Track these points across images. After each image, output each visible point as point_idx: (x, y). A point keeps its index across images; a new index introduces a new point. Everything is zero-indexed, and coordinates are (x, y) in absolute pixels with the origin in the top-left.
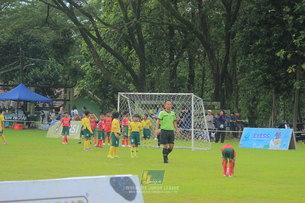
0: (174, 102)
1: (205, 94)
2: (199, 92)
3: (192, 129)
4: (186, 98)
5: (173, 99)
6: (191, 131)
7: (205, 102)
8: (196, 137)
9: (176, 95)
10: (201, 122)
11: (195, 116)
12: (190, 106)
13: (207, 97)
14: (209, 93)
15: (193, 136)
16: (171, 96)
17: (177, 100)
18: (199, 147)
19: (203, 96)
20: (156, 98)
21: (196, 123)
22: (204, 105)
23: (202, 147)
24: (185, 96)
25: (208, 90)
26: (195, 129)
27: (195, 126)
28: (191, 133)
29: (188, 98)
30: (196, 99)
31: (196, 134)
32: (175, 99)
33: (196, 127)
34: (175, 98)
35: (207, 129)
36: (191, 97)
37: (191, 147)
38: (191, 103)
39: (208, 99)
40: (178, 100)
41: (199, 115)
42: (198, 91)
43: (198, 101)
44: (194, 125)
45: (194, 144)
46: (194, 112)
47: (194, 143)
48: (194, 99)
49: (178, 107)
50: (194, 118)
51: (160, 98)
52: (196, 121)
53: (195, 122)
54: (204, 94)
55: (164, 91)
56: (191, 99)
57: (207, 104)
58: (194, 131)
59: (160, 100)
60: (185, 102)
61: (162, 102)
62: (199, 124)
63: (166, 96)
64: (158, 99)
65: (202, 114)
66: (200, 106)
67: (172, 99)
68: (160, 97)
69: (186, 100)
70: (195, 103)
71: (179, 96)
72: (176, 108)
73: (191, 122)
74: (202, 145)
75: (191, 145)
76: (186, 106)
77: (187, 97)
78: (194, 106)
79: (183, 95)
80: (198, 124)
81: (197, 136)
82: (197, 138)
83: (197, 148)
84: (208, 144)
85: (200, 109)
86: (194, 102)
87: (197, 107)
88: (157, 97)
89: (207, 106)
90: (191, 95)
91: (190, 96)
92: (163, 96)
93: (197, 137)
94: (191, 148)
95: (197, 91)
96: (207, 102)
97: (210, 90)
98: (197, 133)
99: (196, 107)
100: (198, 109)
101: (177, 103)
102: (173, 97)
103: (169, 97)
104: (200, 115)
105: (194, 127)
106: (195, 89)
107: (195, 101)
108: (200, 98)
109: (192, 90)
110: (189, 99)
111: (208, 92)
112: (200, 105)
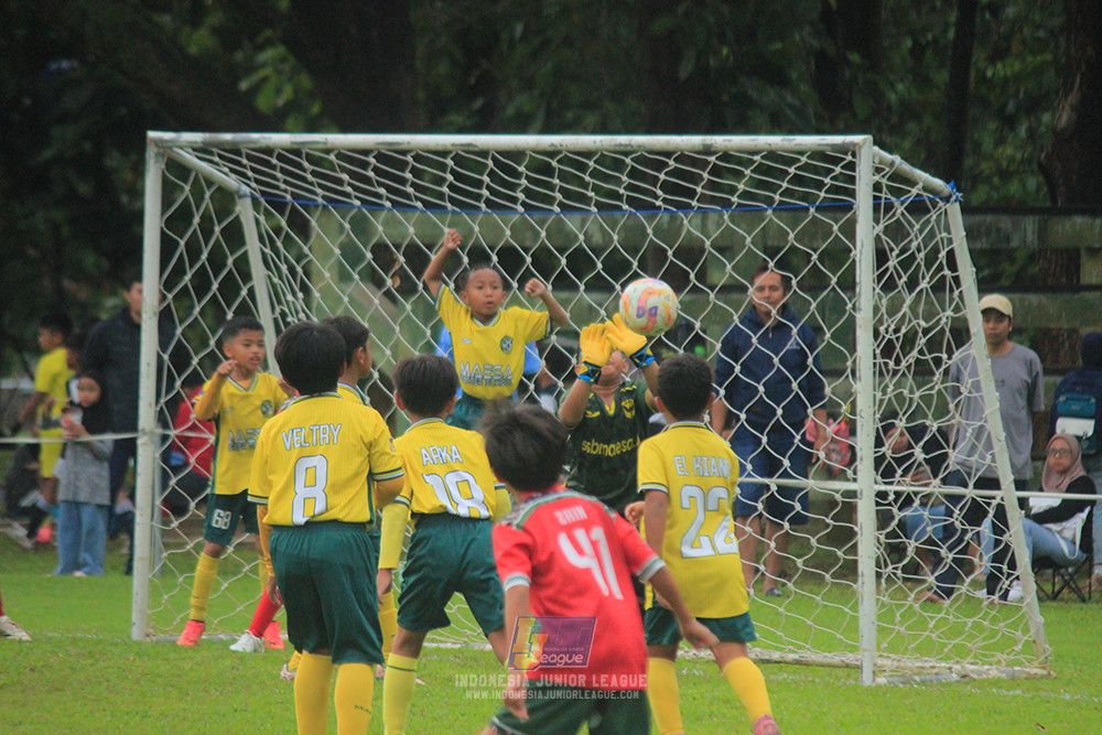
0: (689, 225)
1: (987, 142)
2: (928, 120)
3: (865, 482)
4: (797, 180)
5: (679, 191)
6: (853, 494)
7: (989, 218)
8: (896, 551)
9: (708, 150)
10: (942, 411)
11: (888, 350)
12: (839, 255)
13: (1005, 175)
14: (1023, 130)
15: (868, 541)
16: (656, 160)
17: (713, 200)
18: (924, 650)
19: (968, 162)
20: (513, 187)
21: (901, 424)
22: (978, 245)
23: (960, 652)
24: (791, 162)
25: (1011, 107)
26: (888, 474)
27: (886, 450)
28: (849, 511)
29: (819, 186)
30: (898, 193)
31: (901, 524)
32: (691, 194)
33: (900, 461)
34: (696, 179)
35: (1007, 479)
36: (851, 166)
37: (854, 649)
38: (850, 230)
39: (1014, 188)
40: (726, 204)
41: (922, 341)
42: (917, 117)
43: (918, 208)
44: (879, 443)
45: (880, 617)
46: (876, 309)
47: (885, 614)
48: (877, 187)
49: (727, 272)
50: (880, 373)
51: (551, 187)
52: (899, 397)
53: (889, 415)
54: (977, 145)
55: (592, 119)
56: (852, 194)
57: (1008, 239)
58: (882, 495)
59: (550, 200)
60: (792, 212)
61: (571, 223)
62: (924, 428)
63: (613, 161)
64: (527, 192)
65: (961, 334)
66: (931, 259)
67: (666, 187)
68: (549, 171)
69: (805, 197)
70: (887, 230)
71: (740, 161)
72: (701, 276)
73: (845, 408)
74: (957, 631)
75: (853, 626)
76: (795, 261)
77: (816, 170)
78: (881, 257)
79: (772, 155)
80: (917, 433)
81: (912, 546)
82: (913, 568)
83: (910, 663)
84: (1014, 626)
85: (939, 287)
86: (877, 221)
87: (906, 264)
88: (518, 175)
89: (1010, 255)
90: (844, 149)
91: (844, 161)
92: (582, 167)
93: (911, 551)
94: (850, 658)
95: (909, 111)
96: (1005, 222)
97: (1034, 105)
98: (908, 512)
99: (892, 263)
100: (912, 284)
101: (711, 226)
102: (675, 173)
103: (634, 174)
104: (934, 345)
105: (879, 461)
106: (893, 97)
107: (889, 207)
108: (938, 183)
109: (862, 107)
110: (834, 189)
111: (1010, 122)
112: (936, 250)
